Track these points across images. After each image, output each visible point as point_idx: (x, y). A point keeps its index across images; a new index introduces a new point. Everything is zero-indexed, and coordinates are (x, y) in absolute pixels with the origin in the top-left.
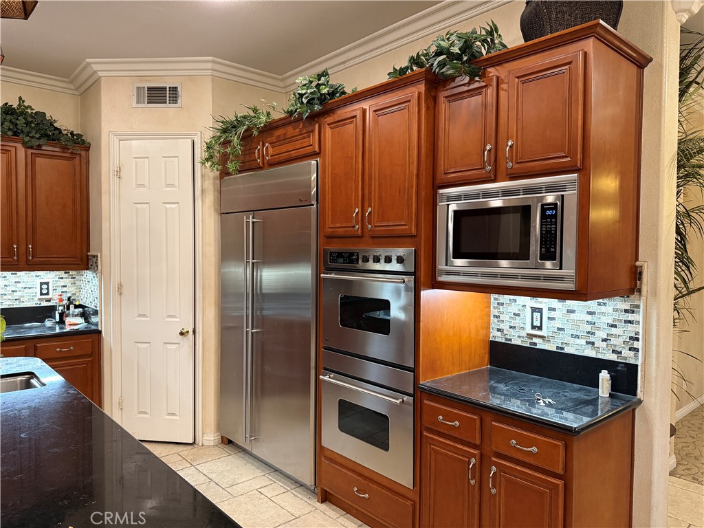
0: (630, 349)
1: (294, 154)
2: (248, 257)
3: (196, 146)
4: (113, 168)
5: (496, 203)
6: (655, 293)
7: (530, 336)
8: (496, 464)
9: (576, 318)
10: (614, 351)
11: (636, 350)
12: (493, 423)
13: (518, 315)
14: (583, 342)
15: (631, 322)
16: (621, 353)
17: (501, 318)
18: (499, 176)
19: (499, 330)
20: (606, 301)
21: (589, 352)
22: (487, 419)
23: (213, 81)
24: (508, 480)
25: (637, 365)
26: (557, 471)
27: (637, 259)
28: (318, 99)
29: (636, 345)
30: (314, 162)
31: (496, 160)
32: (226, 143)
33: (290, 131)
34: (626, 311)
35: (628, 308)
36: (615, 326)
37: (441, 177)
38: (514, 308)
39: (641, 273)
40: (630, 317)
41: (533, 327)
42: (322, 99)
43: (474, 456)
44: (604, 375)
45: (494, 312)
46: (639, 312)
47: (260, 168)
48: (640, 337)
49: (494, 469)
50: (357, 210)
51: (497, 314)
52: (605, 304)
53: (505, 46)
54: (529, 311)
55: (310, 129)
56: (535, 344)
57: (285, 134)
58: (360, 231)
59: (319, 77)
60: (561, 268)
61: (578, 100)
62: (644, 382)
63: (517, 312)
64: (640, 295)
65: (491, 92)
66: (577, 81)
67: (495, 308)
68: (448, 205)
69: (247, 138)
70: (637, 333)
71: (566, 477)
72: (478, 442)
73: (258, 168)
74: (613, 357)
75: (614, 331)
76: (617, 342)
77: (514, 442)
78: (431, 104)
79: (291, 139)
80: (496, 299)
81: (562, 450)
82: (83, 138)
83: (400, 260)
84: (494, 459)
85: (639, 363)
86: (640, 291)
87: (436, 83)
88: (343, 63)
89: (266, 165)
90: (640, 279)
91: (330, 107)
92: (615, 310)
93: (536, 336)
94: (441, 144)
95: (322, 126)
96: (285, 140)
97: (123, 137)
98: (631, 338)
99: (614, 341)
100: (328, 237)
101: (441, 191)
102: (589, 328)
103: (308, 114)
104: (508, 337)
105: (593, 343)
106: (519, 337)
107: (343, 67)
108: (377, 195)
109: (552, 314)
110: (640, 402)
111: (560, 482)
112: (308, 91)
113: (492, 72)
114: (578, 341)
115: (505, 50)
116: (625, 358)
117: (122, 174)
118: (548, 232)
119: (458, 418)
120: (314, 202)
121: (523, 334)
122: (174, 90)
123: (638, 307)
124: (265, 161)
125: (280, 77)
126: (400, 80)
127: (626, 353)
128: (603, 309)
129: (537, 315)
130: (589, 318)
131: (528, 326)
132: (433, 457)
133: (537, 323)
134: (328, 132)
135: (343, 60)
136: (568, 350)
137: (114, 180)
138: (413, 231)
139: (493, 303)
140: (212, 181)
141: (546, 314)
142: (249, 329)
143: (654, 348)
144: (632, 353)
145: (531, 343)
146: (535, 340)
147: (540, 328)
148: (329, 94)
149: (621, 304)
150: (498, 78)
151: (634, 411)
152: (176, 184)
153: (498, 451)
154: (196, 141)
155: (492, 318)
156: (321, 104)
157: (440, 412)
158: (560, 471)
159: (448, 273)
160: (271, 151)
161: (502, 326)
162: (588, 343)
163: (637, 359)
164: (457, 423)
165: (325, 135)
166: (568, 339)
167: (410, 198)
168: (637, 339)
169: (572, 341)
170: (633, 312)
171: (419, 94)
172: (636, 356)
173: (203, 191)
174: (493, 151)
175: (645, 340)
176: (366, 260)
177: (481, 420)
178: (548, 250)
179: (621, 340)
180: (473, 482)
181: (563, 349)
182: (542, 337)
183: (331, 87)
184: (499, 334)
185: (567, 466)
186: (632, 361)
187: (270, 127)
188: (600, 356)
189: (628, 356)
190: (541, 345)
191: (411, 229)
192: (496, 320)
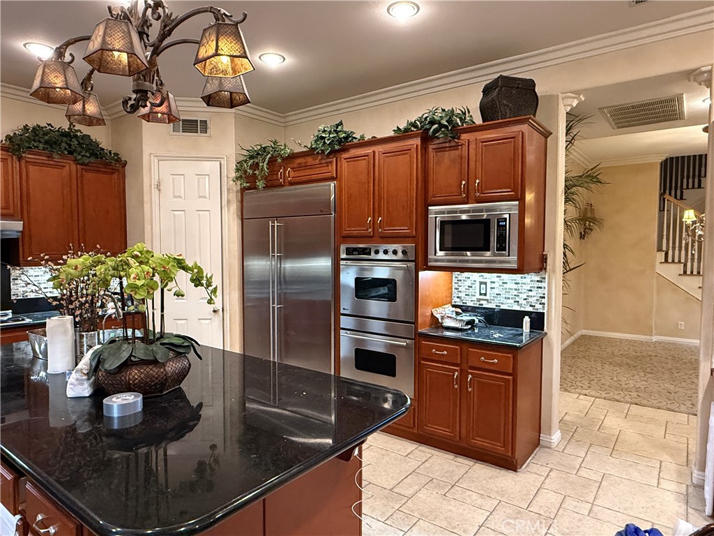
0: (540, 304)
1: (314, 177)
2: (273, 252)
3: (222, 167)
4: (154, 182)
5: (464, 217)
6: (554, 271)
7: (479, 300)
8: (471, 374)
9: (507, 287)
10: (531, 306)
11: (544, 304)
12: (470, 349)
13: (471, 287)
14: (512, 301)
15: (540, 288)
16: (534, 306)
17: (460, 290)
18: (470, 201)
19: (458, 297)
20: (526, 275)
21: (516, 308)
22: (465, 348)
23: (235, 118)
24: (479, 382)
25: (544, 313)
26: (508, 371)
27: (544, 251)
28: (337, 141)
29: (543, 301)
30: (332, 185)
31: (468, 191)
32: (255, 166)
33: (310, 160)
34: (538, 281)
35: (539, 279)
36: (531, 291)
37: (431, 199)
38: (468, 283)
39: (546, 259)
40: (540, 284)
41: (481, 294)
42: (340, 141)
43: (457, 370)
44: (527, 320)
45: (455, 286)
46: (544, 282)
47: (281, 186)
48: (546, 296)
49: (470, 376)
50: (369, 219)
51: (457, 287)
52: (525, 278)
53: (474, 123)
54: (477, 284)
55: (328, 160)
56: (482, 305)
57: (306, 163)
58: (372, 233)
59: (337, 126)
60: (509, 256)
61: (518, 159)
62: (548, 322)
63: (470, 285)
64: (546, 271)
65: (465, 148)
66: (518, 149)
67: (455, 283)
68: (436, 217)
69: (272, 161)
70: (544, 294)
71: (514, 374)
72: (459, 362)
73: (279, 186)
74: (530, 309)
75: (530, 293)
76: (533, 300)
77: (483, 358)
78: (424, 152)
79: (312, 167)
80: (456, 277)
81: (512, 359)
82: (119, 156)
83: (395, 252)
84: (470, 371)
85: (545, 311)
86: (545, 269)
87: (426, 138)
88: (337, 110)
89: (287, 184)
90: (546, 262)
91: (346, 147)
92: (532, 281)
93: (483, 300)
94: (431, 178)
95: (339, 159)
96: (306, 167)
97: (161, 159)
98: (540, 297)
99: (530, 300)
100: (343, 237)
101: (430, 208)
102: (516, 293)
103: (329, 151)
104: (464, 301)
105: (518, 302)
106: (472, 301)
107: (337, 112)
108: (385, 209)
109: (493, 285)
110: (546, 334)
111: (510, 378)
112: (331, 136)
113: (464, 136)
114: (508, 301)
115: (474, 125)
116: (537, 309)
117: (161, 188)
118: (501, 235)
119: (445, 349)
120: (333, 213)
121: (474, 299)
122: (204, 123)
123: (544, 278)
124: (286, 181)
125: (282, 115)
126: (402, 135)
127: (538, 306)
128: (524, 281)
129: (483, 286)
130: (516, 286)
131: (478, 293)
132: (428, 376)
133: (483, 292)
134: (345, 164)
135: (338, 108)
136: (503, 307)
137: (154, 192)
138: (414, 233)
139: (455, 280)
140: (235, 193)
141: (489, 285)
142: (275, 305)
143: (553, 302)
144: (541, 306)
145: (479, 305)
146: (482, 302)
147: (485, 294)
148: (344, 138)
149: (536, 277)
150: (469, 140)
151: (542, 339)
152: (208, 196)
153: (473, 365)
154: (222, 162)
155: (453, 290)
156: (339, 145)
157: (433, 347)
158: (511, 371)
159: (436, 261)
160: (292, 174)
161: (460, 295)
162: (515, 302)
163: (544, 309)
164: (445, 352)
165: (341, 166)
166: (503, 300)
167: (411, 212)
168: (544, 298)
169: (505, 301)
170: (541, 282)
171: (417, 146)
172: (543, 307)
173: (228, 202)
174: (466, 185)
175: (548, 298)
176: (377, 252)
177: (461, 348)
178: (501, 246)
179: (535, 298)
180: (456, 386)
181: (500, 306)
182: (487, 300)
183: (345, 132)
184: (458, 300)
185: (515, 368)
186: (541, 311)
187: (293, 156)
188: (522, 309)
189: (539, 308)
190: (486, 305)
191: (412, 232)
192: (456, 291)
